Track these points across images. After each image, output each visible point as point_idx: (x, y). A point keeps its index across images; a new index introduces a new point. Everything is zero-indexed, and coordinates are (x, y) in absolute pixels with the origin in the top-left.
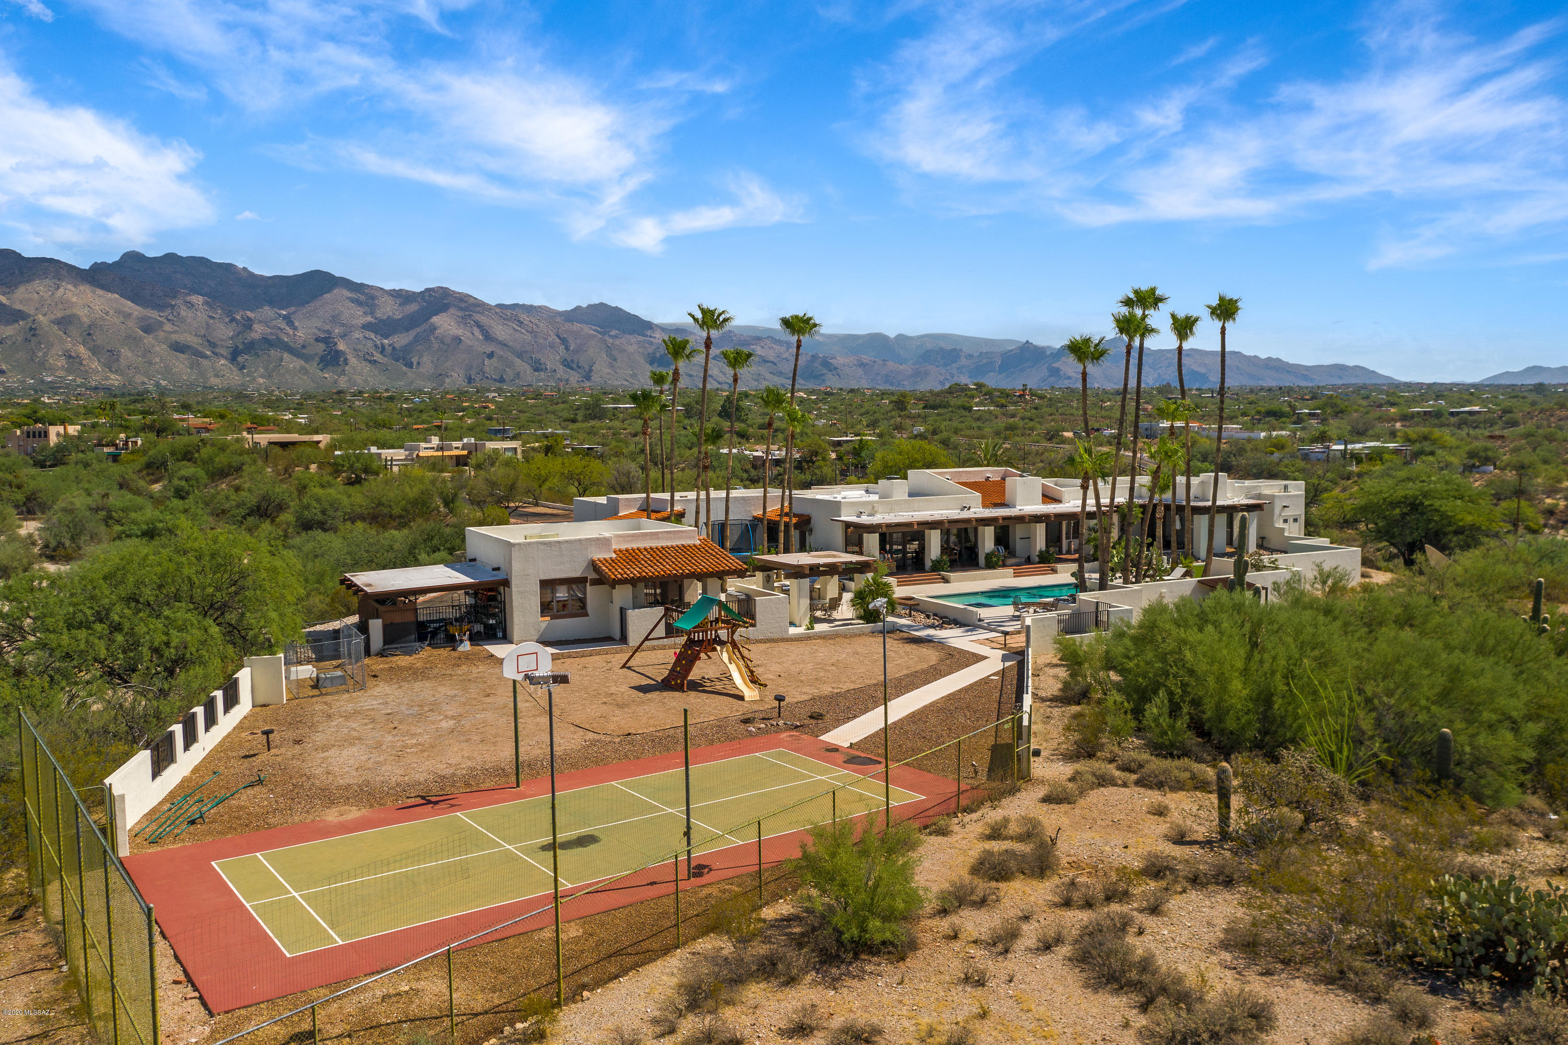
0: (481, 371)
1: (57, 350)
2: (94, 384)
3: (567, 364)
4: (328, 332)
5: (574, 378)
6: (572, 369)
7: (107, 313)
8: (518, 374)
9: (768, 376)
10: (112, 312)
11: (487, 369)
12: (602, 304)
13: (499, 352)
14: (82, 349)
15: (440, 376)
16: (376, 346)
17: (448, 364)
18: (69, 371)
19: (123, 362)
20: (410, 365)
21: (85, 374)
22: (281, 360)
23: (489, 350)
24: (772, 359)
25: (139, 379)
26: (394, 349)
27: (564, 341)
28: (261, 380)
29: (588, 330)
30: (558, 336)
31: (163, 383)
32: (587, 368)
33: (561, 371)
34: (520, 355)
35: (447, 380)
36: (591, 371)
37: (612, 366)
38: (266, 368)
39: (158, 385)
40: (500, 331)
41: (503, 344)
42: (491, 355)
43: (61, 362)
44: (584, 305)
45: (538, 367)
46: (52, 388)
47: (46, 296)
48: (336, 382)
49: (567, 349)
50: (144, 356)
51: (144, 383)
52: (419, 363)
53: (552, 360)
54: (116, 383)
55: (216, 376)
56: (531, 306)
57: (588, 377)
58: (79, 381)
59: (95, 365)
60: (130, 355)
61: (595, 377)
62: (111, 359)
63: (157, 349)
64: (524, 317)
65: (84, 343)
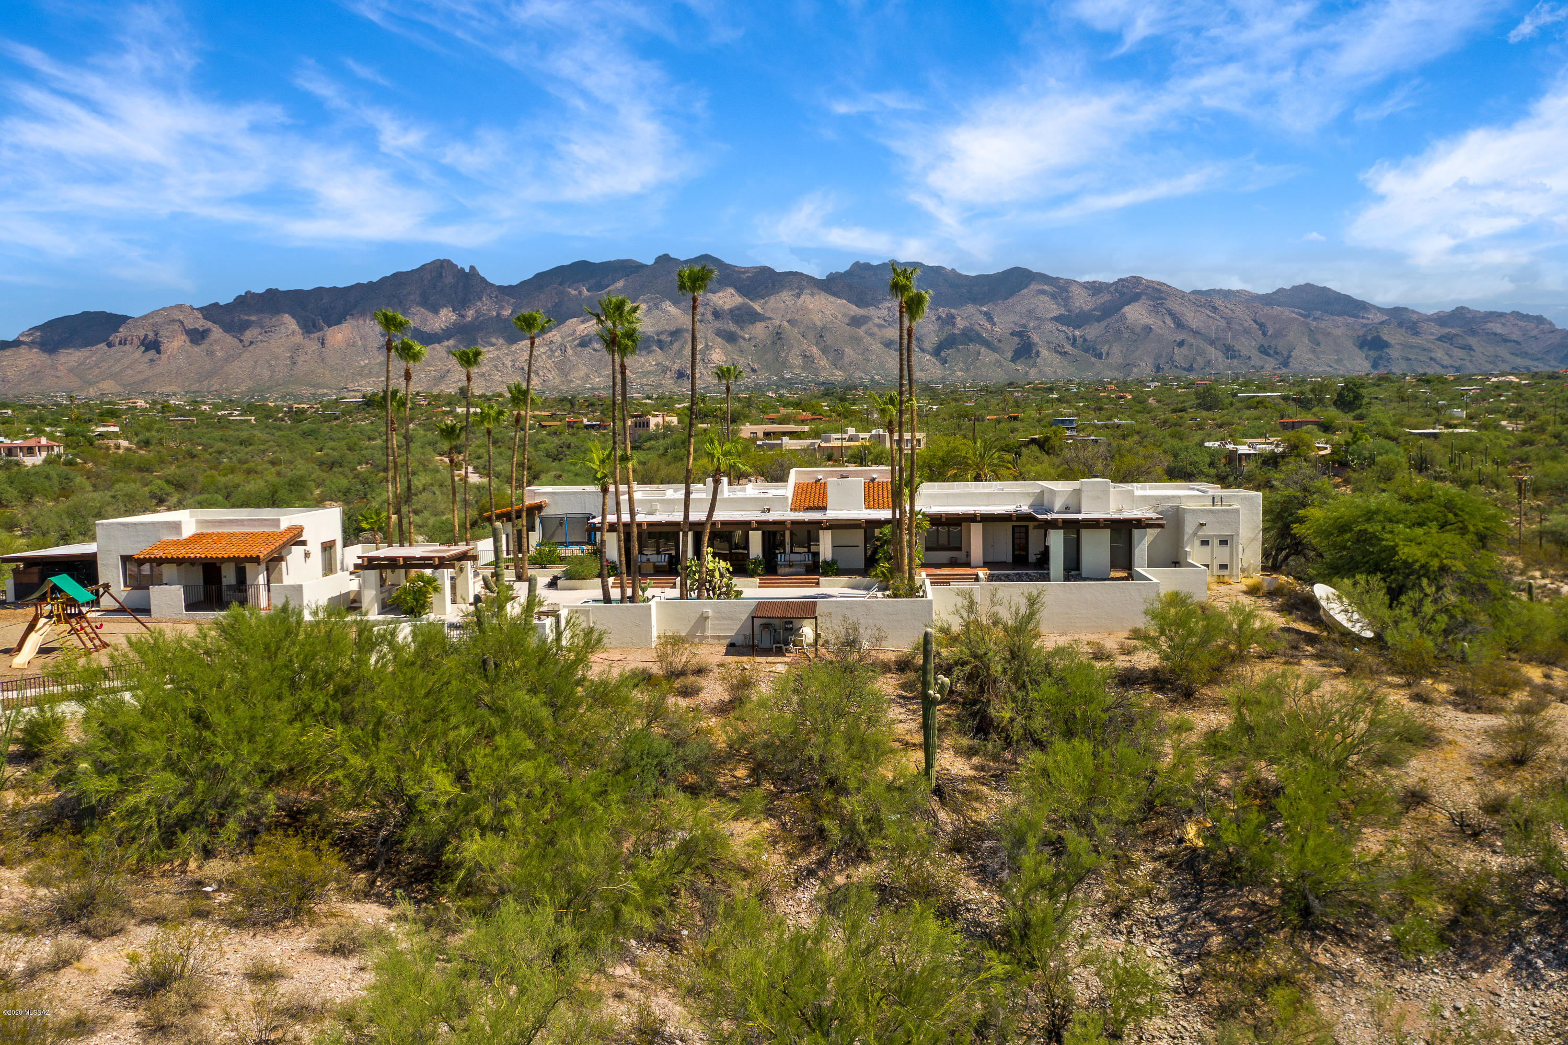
0: (1171, 360)
1: (796, 351)
2: (821, 379)
3: (1264, 351)
4: (1024, 326)
5: (1270, 365)
6: (1268, 355)
7: (836, 318)
8: (1209, 362)
9: (1508, 357)
10: (840, 316)
11: (1176, 358)
12: (1308, 285)
13: (1190, 340)
14: (815, 351)
15: (1127, 366)
16: (1068, 338)
17: (1137, 354)
18: (804, 369)
19: (846, 360)
20: (1100, 356)
21: (816, 371)
22: (979, 354)
23: (1179, 338)
24: (1514, 337)
25: (858, 374)
26: (1085, 340)
27: (1262, 326)
28: (959, 374)
29: (1288, 313)
30: (1255, 321)
31: (877, 377)
32: (1285, 354)
33: (1257, 360)
34: (1212, 343)
35: (1135, 370)
36: (1289, 357)
37: (1313, 351)
38: (965, 362)
39: (872, 380)
40: (1194, 319)
41: (1196, 333)
42: (1181, 344)
43: (799, 361)
44: (1288, 287)
45: (1230, 352)
46: (790, 383)
47: (790, 304)
48: (1027, 374)
49: (1264, 334)
50: (863, 354)
51: (861, 378)
52: (1108, 354)
53: (1247, 346)
54: (840, 379)
55: (922, 370)
56: (1229, 291)
57: (1286, 364)
58: (811, 377)
59: (824, 363)
60: (851, 353)
61: (1293, 363)
62: (836, 357)
63: (874, 347)
64: (1218, 302)
65: (817, 344)
